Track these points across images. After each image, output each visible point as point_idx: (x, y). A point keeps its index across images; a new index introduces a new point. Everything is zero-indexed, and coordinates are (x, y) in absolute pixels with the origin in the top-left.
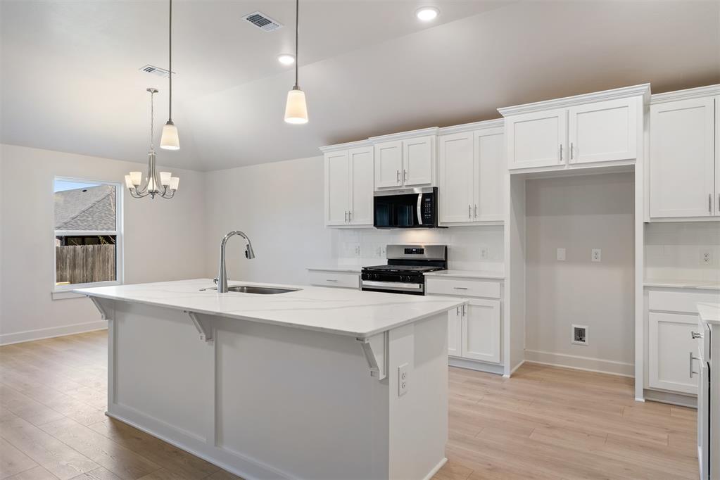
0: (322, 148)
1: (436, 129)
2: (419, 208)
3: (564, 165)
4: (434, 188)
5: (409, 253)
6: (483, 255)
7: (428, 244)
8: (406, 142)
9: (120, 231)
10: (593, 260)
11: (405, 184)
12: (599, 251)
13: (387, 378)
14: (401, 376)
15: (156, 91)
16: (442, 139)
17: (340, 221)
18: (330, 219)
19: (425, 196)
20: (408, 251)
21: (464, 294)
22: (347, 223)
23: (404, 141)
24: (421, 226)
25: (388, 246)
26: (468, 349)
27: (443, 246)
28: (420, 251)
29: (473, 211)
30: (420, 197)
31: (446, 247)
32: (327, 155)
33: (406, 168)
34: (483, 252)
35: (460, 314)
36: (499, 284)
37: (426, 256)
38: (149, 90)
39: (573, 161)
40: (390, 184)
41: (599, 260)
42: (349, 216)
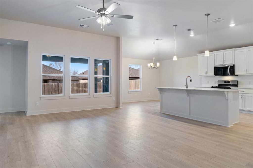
0: (197, 54)
1: (234, 49)
2: (229, 70)
4: (233, 65)
5: (225, 83)
6: (250, 83)
7: (231, 80)
8: (225, 53)
9: (141, 76)
11: (224, 64)
13: (228, 99)
14: (230, 100)
15: (155, 43)
16: (236, 51)
17: (204, 74)
18: (200, 74)
19: (230, 67)
20: (225, 82)
21: (243, 93)
22: (206, 74)
23: (224, 52)
24: (229, 75)
25: (218, 81)
26: (245, 107)
27: (236, 81)
28: (229, 82)
29: (246, 71)
30: (229, 67)
31: (237, 81)
32: (199, 56)
33: (224, 60)
34: (250, 82)
35: (242, 98)
37: (230, 83)
38: (153, 43)
40: (220, 64)
42: (206, 73)
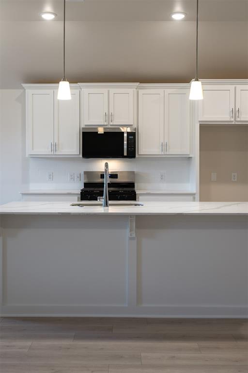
1: (137, 84)
2: (125, 143)
3: (233, 121)
4: (135, 128)
7: (123, 171)
8: (112, 91)
10: (233, 180)
11: (112, 124)
12: (236, 174)
18: (33, 149)
19: (127, 133)
25: (85, 172)
27: (132, 171)
28: (114, 176)
29: (164, 146)
30: (125, 135)
32: (28, 92)
33: (111, 112)
36: (192, 197)
37: (119, 180)
39: (238, 119)
40: (100, 123)
41: (236, 180)
42: (54, 146)
